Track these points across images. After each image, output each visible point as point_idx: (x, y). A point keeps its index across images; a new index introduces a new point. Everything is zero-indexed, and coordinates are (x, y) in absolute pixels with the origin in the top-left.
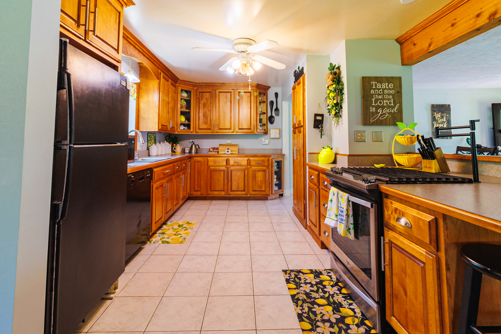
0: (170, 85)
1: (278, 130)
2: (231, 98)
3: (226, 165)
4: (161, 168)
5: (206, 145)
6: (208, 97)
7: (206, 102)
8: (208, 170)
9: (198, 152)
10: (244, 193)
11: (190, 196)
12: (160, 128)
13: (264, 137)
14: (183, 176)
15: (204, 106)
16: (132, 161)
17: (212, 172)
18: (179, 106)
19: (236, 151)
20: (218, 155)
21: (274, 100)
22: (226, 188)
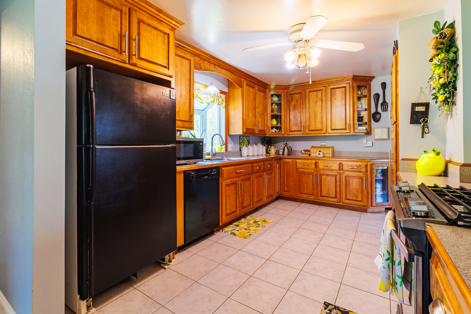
0: (257, 91)
1: (386, 129)
2: (322, 96)
3: (315, 169)
4: (233, 167)
5: (299, 146)
6: (297, 98)
7: (296, 103)
8: (296, 172)
9: (290, 154)
10: (335, 200)
11: (281, 195)
12: (245, 131)
13: (365, 138)
14: (266, 177)
15: (294, 108)
16: (200, 160)
17: (301, 175)
18: (269, 110)
19: (329, 154)
20: (310, 158)
21: (381, 92)
22: (316, 191)
